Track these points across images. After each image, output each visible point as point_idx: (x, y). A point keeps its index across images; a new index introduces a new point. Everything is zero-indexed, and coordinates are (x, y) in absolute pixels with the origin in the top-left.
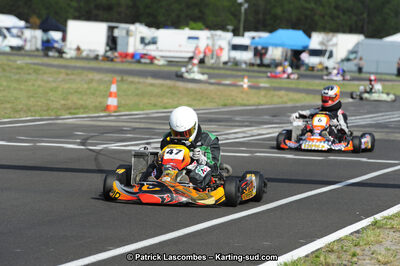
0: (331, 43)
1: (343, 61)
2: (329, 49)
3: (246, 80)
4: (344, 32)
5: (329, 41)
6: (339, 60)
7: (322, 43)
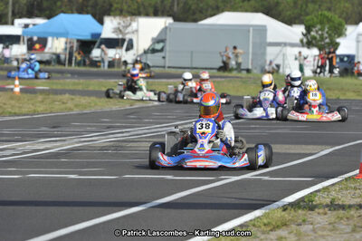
0: (129, 29)
1: (145, 52)
2: (128, 37)
3: (17, 82)
4: (147, 15)
5: (127, 27)
6: (141, 51)
7: (118, 30)
